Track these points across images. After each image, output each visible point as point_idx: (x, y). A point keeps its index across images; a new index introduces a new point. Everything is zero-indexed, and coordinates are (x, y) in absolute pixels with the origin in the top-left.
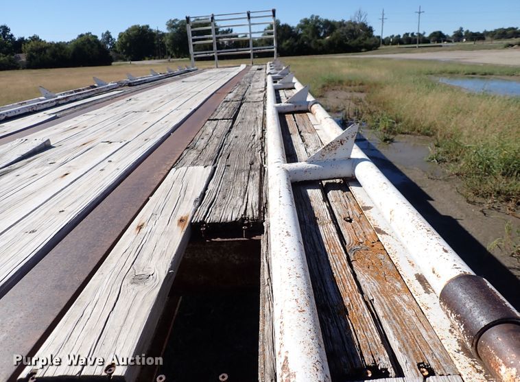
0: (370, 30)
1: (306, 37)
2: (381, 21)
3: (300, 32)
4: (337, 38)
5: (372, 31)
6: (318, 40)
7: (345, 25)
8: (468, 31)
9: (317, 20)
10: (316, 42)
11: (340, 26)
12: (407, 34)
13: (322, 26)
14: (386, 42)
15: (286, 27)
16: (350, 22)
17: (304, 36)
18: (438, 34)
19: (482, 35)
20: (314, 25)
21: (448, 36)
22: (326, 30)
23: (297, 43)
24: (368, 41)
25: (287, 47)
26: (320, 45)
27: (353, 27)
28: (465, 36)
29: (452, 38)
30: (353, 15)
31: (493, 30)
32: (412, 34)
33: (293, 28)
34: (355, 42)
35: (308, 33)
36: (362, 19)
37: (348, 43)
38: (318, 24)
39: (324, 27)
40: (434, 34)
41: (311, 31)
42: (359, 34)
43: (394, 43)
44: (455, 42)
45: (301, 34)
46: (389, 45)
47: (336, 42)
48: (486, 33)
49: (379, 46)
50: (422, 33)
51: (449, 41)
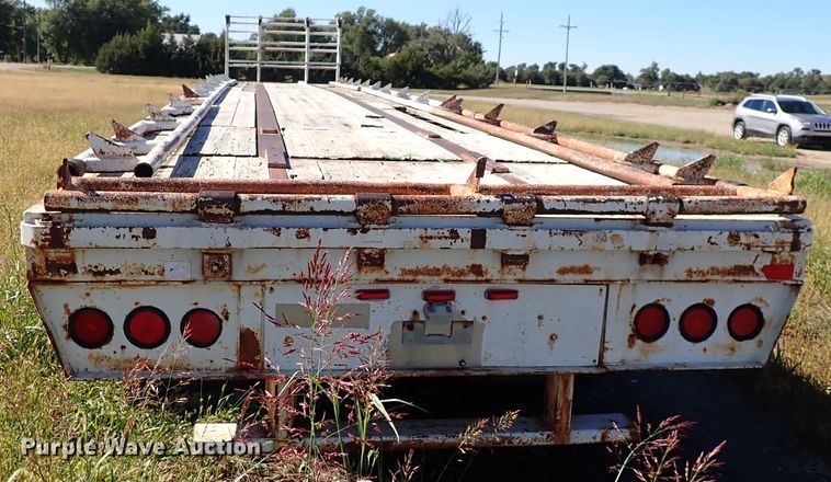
0: (476, 50)
4: (410, 58)
5: (481, 52)
6: (372, 59)
7: (426, 35)
8: (668, 70)
9: (371, 19)
10: (368, 61)
11: (418, 35)
12: (552, 65)
13: (380, 31)
14: (504, 76)
16: (437, 30)
18: (611, 71)
19: (693, 81)
20: (365, 28)
21: (629, 76)
22: (389, 41)
24: (471, 71)
26: (377, 67)
27: (442, 41)
28: (664, 80)
29: (637, 81)
30: (444, 18)
31: (715, 74)
32: (562, 66)
34: (446, 69)
36: (461, 26)
37: (432, 70)
38: (372, 27)
39: (385, 34)
40: (604, 70)
41: (357, 40)
42: (455, 55)
43: (520, 80)
44: (644, 88)
46: (511, 81)
47: (409, 65)
48: (702, 79)
49: (492, 83)
50: (580, 65)
51: (631, 87)
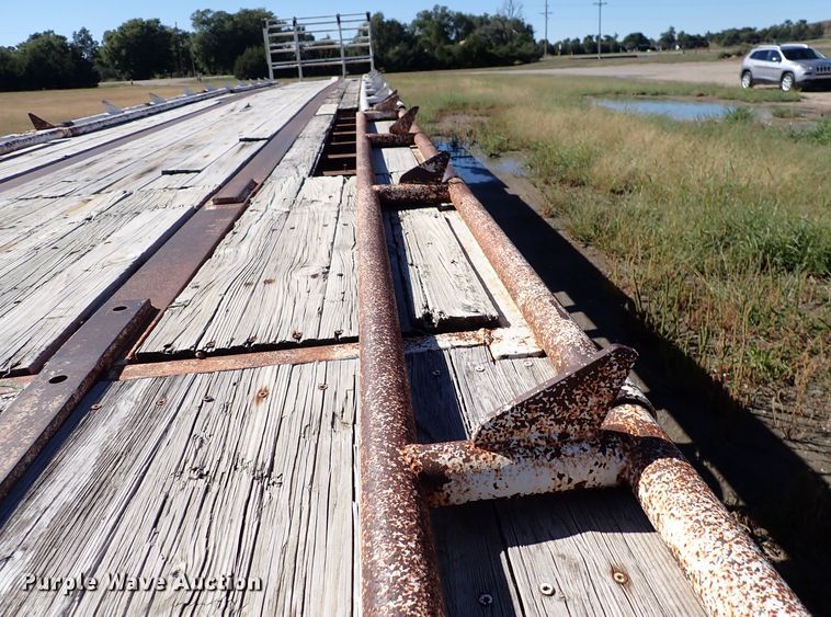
0: (529, 31)
1: (426, 41)
2: (544, 17)
3: (417, 33)
4: (475, 44)
5: (532, 33)
6: (446, 47)
7: (488, 23)
8: (683, 33)
9: (445, 14)
10: (442, 49)
11: (482, 24)
12: (590, 37)
13: (452, 24)
14: (552, 50)
15: (393, 25)
16: (497, 18)
17: (423, 39)
18: (637, 38)
19: (703, 39)
20: (439, 23)
21: (652, 40)
22: (460, 30)
23: (412, 51)
24: (526, 49)
25: (397, 58)
26: (449, 54)
27: (501, 26)
28: (679, 40)
29: (658, 44)
31: (720, 31)
32: (598, 38)
33: (405, 26)
34: (503, 49)
35: (429, 34)
36: (515, 12)
37: (492, 51)
38: (446, 20)
39: (456, 26)
40: (631, 37)
41: (434, 32)
42: (512, 37)
43: (564, 52)
44: (664, 49)
45: (419, 37)
46: (556, 54)
47: (475, 50)
48: (710, 37)
49: (541, 56)
50: (612, 35)
51: (654, 49)
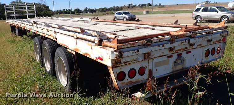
0: (48, 8)
2: (53, 4)
8: (89, 9)
12: (64, 10)
14: (57, 13)
16: (37, 4)
18: (78, 10)
19: (95, 10)
21: (82, 10)
24: (48, 12)
27: (40, 6)
28: (89, 11)
30: (39, 1)
32: (67, 10)
34: (43, 13)
36: (43, 3)
37: (39, 13)
40: (76, 10)
42: (43, 9)
43: (60, 14)
44: (85, 13)
49: (54, 15)
50: (71, 9)
51: (83, 13)
